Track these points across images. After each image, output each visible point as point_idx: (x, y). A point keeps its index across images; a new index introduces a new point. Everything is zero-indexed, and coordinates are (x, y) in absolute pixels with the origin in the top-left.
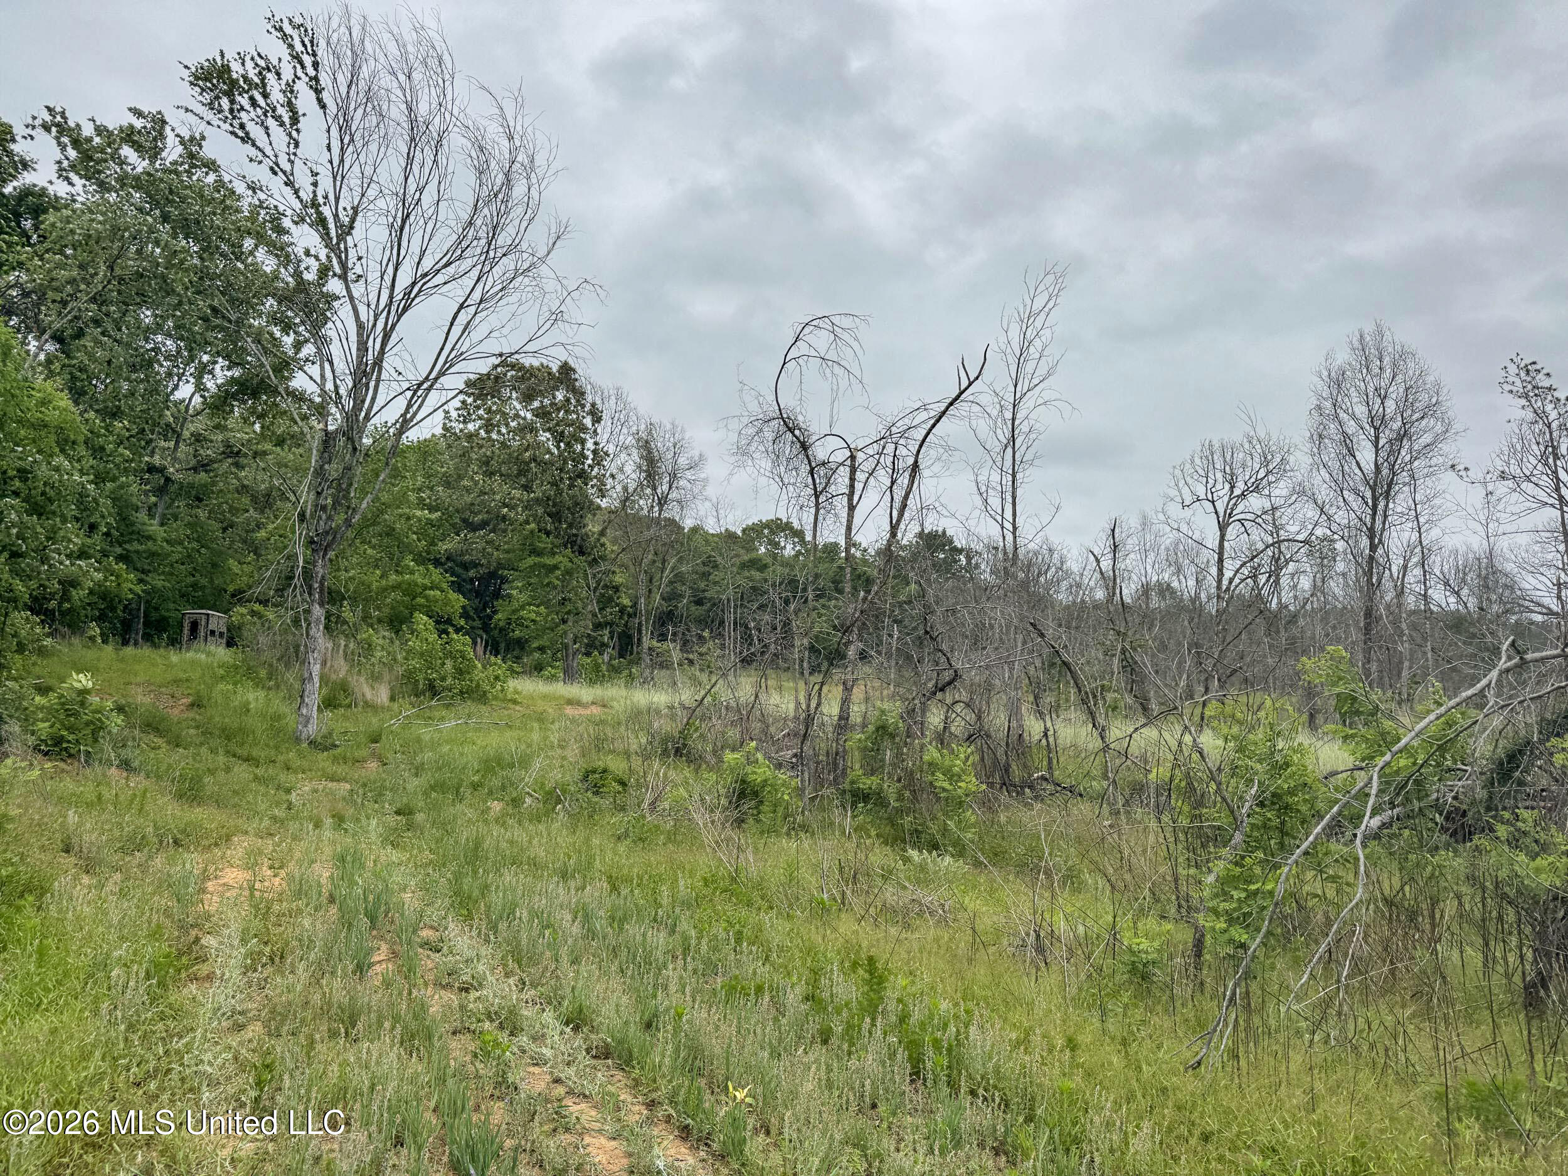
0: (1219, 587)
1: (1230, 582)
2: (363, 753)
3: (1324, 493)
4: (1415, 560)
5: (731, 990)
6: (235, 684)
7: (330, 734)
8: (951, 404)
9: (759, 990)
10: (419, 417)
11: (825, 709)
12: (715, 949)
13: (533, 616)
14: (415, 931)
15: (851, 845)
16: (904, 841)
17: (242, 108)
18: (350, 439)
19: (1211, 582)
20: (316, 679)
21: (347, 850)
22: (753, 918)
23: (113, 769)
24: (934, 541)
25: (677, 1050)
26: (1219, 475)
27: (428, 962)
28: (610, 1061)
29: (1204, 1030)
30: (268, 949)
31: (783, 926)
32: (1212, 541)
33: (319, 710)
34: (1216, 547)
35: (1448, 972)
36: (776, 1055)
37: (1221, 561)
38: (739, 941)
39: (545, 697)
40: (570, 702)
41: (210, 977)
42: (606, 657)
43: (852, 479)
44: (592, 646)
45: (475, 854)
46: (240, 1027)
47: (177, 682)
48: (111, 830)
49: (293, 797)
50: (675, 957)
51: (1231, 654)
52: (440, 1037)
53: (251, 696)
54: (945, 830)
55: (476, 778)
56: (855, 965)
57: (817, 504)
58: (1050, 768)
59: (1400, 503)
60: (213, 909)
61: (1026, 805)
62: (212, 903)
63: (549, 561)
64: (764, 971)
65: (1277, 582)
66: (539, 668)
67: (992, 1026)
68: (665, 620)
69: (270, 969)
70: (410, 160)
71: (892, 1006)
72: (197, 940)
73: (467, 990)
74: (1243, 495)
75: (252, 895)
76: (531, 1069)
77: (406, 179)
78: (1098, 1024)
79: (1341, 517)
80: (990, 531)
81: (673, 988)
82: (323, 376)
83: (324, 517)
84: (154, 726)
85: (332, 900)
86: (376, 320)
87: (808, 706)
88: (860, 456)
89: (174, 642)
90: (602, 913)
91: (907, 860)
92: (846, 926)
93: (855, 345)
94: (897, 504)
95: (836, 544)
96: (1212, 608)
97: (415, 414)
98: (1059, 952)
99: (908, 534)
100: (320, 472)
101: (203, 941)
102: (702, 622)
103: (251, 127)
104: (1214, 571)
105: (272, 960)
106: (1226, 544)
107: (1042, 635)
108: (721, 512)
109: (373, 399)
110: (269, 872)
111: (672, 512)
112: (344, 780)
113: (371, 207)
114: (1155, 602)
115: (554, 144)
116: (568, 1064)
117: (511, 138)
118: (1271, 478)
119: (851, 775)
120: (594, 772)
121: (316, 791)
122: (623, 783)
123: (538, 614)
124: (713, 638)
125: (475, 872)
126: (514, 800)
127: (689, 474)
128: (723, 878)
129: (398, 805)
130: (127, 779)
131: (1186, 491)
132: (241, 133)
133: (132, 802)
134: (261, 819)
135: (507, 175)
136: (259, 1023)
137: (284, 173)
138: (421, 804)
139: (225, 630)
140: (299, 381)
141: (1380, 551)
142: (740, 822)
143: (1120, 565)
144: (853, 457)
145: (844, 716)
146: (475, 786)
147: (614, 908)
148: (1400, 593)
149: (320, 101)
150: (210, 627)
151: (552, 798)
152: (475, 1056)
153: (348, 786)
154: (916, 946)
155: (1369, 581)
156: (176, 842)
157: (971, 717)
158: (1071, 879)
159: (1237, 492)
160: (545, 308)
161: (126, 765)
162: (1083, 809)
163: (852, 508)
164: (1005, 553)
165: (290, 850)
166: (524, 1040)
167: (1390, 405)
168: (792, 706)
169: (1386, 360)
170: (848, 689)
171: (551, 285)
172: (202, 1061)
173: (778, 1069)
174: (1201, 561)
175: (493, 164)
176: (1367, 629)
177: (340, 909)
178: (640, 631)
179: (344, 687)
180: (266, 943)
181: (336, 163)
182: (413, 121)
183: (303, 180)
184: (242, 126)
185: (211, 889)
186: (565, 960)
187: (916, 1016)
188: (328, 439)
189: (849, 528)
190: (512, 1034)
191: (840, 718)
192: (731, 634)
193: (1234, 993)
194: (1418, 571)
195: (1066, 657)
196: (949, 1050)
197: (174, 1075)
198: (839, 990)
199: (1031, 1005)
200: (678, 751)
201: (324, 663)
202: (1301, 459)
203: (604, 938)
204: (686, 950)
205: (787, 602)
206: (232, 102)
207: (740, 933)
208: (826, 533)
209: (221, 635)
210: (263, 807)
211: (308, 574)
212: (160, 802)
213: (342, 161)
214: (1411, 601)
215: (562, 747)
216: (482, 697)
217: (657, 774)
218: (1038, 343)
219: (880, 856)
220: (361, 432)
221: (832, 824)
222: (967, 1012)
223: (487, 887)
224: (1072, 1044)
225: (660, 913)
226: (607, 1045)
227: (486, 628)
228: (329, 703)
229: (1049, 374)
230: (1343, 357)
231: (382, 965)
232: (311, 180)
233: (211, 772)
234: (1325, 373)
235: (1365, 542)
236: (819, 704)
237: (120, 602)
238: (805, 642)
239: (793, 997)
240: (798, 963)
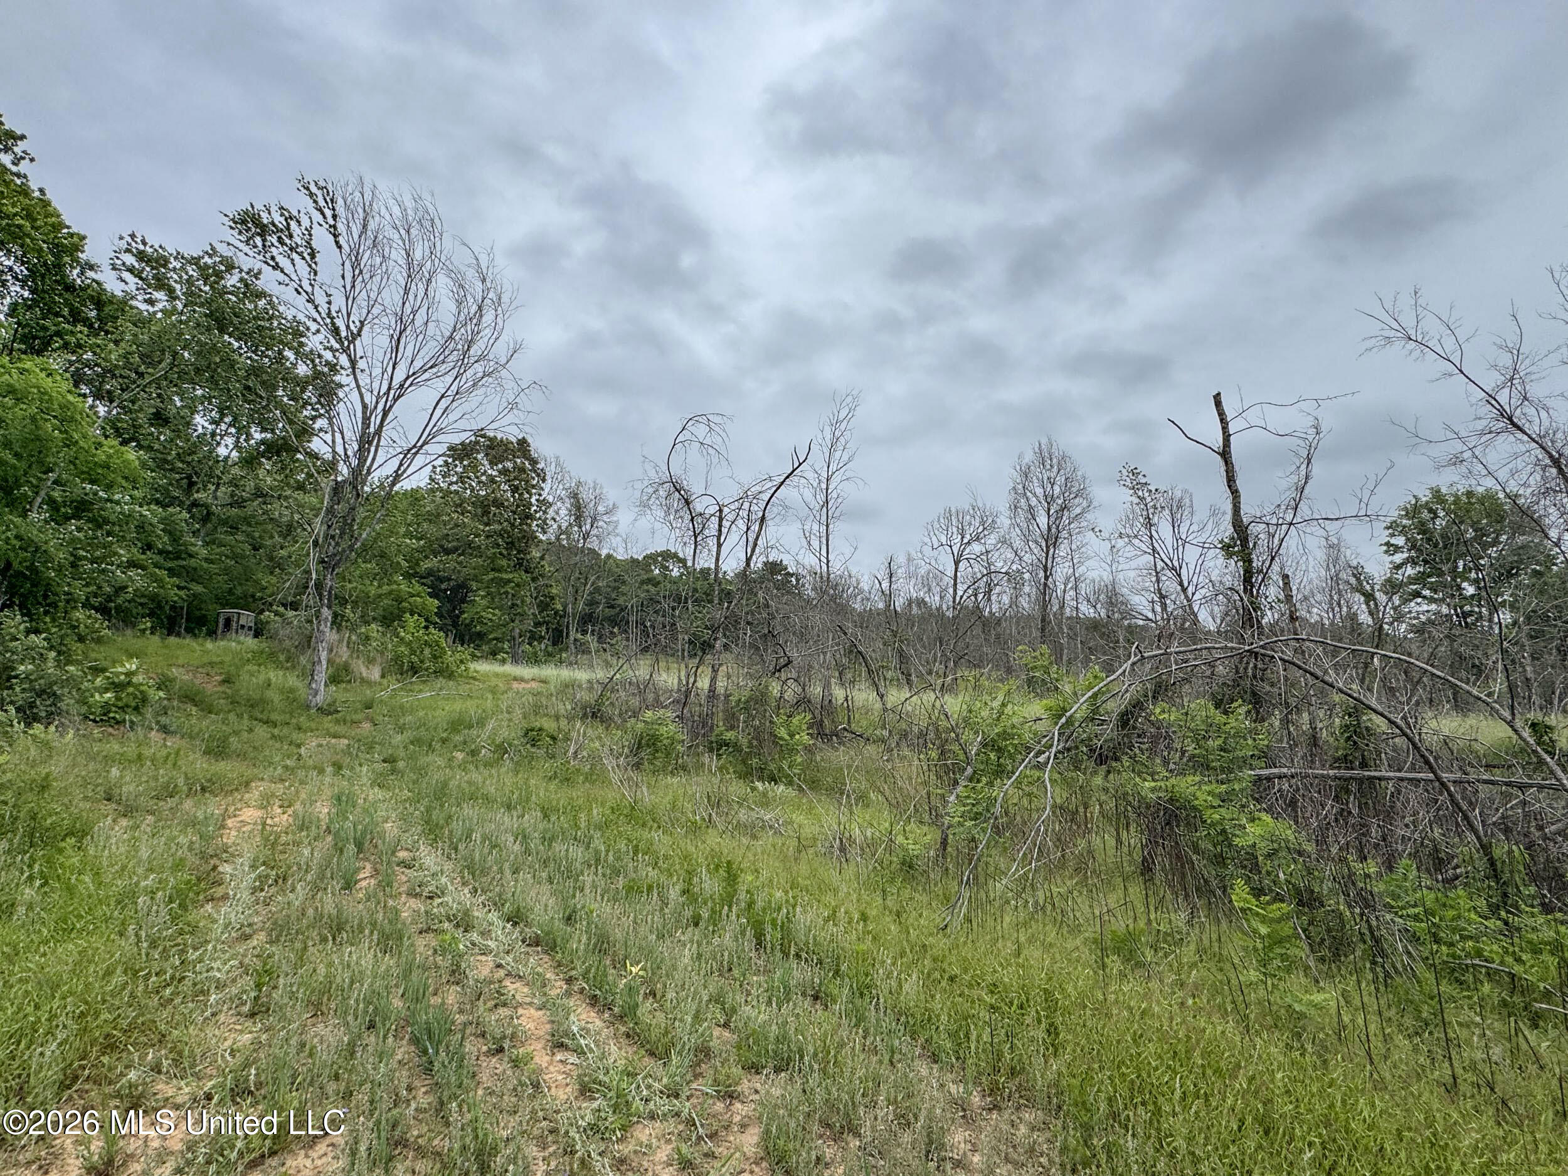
0: (954, 601)
1: (961, 597)
2: (359, 716)
3: (1018, 543)
4: (1070, 586)
5: (629, 889)
6: (260, 665)
7: (334, 702)
8: (787, 477)
9: (650, 888)
10: (409, 472)
11: (699, 684)
12: (618, 859)
13: (490, 616)
14: (393, 853)
15: (716, 781)
16: (751, 775)
17: (273, 245)
18: (355, 487)
19: (949, 597)
20: (324, 663)
21: (342, 793)
22: (646, 835)
23: (153, 733)
24: (774, 568)
25: (589, 939)
26: (955, 530)
27: (403, 876)
28: (539, 949)
29: (949, 902)
30: (274, 873)
31: (666, 839)
32: (950, 572)
33: (326, 685)
34: (953, 576)
35: (1097, 855)
36: (661, 937)
37: (955, 584)
38: (636, 853)
39: (497, 675)
40: (515, 679)
41: (225, 897)
42: (543, 646)
43: (720, 526)
44: (533, 637)
45: (441, 793)
46: (247, 937)
47: (212, 664)
48: (147, 782)
49: (303, 751)
50: (590, 866)
51: (961, 644)
52: (409, 938)
53: (272, 675)
54: (780, 769)
55: (445, 735)
56: (717, 867)
57: (696, 542)
58: (849, 722)
59: (1063, 550)
60: (230, 842)
61: (833, 747)
62: (230, 837)
63: (505, 576)
64: (653, 873)
65: (989, 599)
66: (494, 654)
67: (812, 907)
68: (586, 620)
69: (273, 890)
70: (407, 291)
71: (743, 896)
72: (215, 868)
73: (431, 898)
74: (969, 543)
75: (264, 828)
76: (479, 958)
77: (404, 304)
78: (881, 901)
79: (1028, 558)
80: (810, 561)
81: (587, 891)
82: (334, 441)
83: (333, 543)
84: (191, 697)
85: (328, 830)
86: (377, 403)
87: (688, 683)
88: (726, 510)
89: (212, 634)
90: (536, 835)
91: (753, 789)
92: (713, 839)
93: (723, 434)
94: (751, 544)
95: (709, 569)
96: (950, 614)
97: (405, 471)
98: (854, 851)
99: (758, 563)
100: (330, 511)
101: (220, 869)
102: (613, 622)
103: (279, 259)
104: (951, 591)
105: (276, 881)
106: (959, 574)
107: (845, 634)
108: (629, 545)
109: (374, 459)
110: (279, 811)
111: (593, 543)
112: (344, 737)
113: (376, 321)
114: (915, 610)
115: (516, 287)
116: (508, 953)
117: (484, 281)
118: (986, 532)
119: (717, 731)
120: (532, 730)
121: (321, 746)
122: (554, 738)
123: (494, 615)
124: (620, 633)
125: (442, 806)
126: (472, 751)
127: (605, 518)
128: (625, 807)
129: (385, 755)
130: (165, 739)
131: (934, 539)
132: (272, 263)
133: (167, 757)
134: (275, 769)
135: (480, 308)
136: (263, 933)
137: (307, 293)
138: (402, 754)
139: (252, 625)
140: (317, 445)
141: (1050, 579)
142: (637, 766)
143: (894, 586)
144: (721, 511)
145: (712, 690)
146: (444, 741)
147: (545, 831)
148: (1062, 607)
149: (337, 243)
150: (241, 622)
151: (501, 750)
152: (435, 951)
153: (346, 742)
154: (759, 851)
155: (1044, 599)
156: (203, 789)
157: (799, 690)
158: (862, 799)
159: (965, 541)
160: (504, 400)
161: (164, 729)
162: (871, 749)
163: (719, 545)
164: (821, 577)
165: (297, 792)
166: (475, 936)
167: (1057, 489)
168: (676, 681)
169: (1055, 461)
170: (715, 671)
171: (509, 385)
172: (212, 968)
173: (664, 949)
174: (943, 584)
175: (469, 297)
176: (1043, 630)
177: (334, 839)
178: (568, 627)
179: (346, 668)
180: (273, 868)
181: (348, 288)
182: (410, 265)
183: (321, 299)
184: (273, 258)
185: (230, 825)
186: (508, 873)
187: (760, 904)
188: (337, 488)
189: (717, 560)
190: (466, 931)
191: (710, 691)
192: (633, 632)
193: (969, 879)
194: (1072, 593)
195: (861, 649)
196: (782, 927)
197: (187, 982)
198: (706, 886)
199: (836, 891)
200: (594, 715)
201: (331, 650)
202: (1004, 521)
203: (537, 854)
204: (598, 860)
205: (674, 609)
206: (264, 241)
207: (637, 846)
208: (702, 562)
209: (250, 628)
210: (277, 759)
211: (319, 586)
212: (191, 758)
213: (353, 286)
214: (1068, 612)
215: (509, 712)
216: (451, 676)
217: (579, 731)
218: (842, 439)
219: (736, 788)
220: (364, 483)
221: (703, 764)
222: (793, 897)
223: (450, 817)
224: (864, 918)
225: (579, 833)
226: (537, 936)
227: (455, 624)
228: (334, 680)
229: (849, 461)
230: (1029, 457)
231: (366, 880)
232: (326, 299)
233: (236, 733)
234: (1018, 468)
235: (1042, 574)
236: (695, 681)
237: (167, 602)
238: (686, 638)
239: (674, 893)
240: (677, 867)
